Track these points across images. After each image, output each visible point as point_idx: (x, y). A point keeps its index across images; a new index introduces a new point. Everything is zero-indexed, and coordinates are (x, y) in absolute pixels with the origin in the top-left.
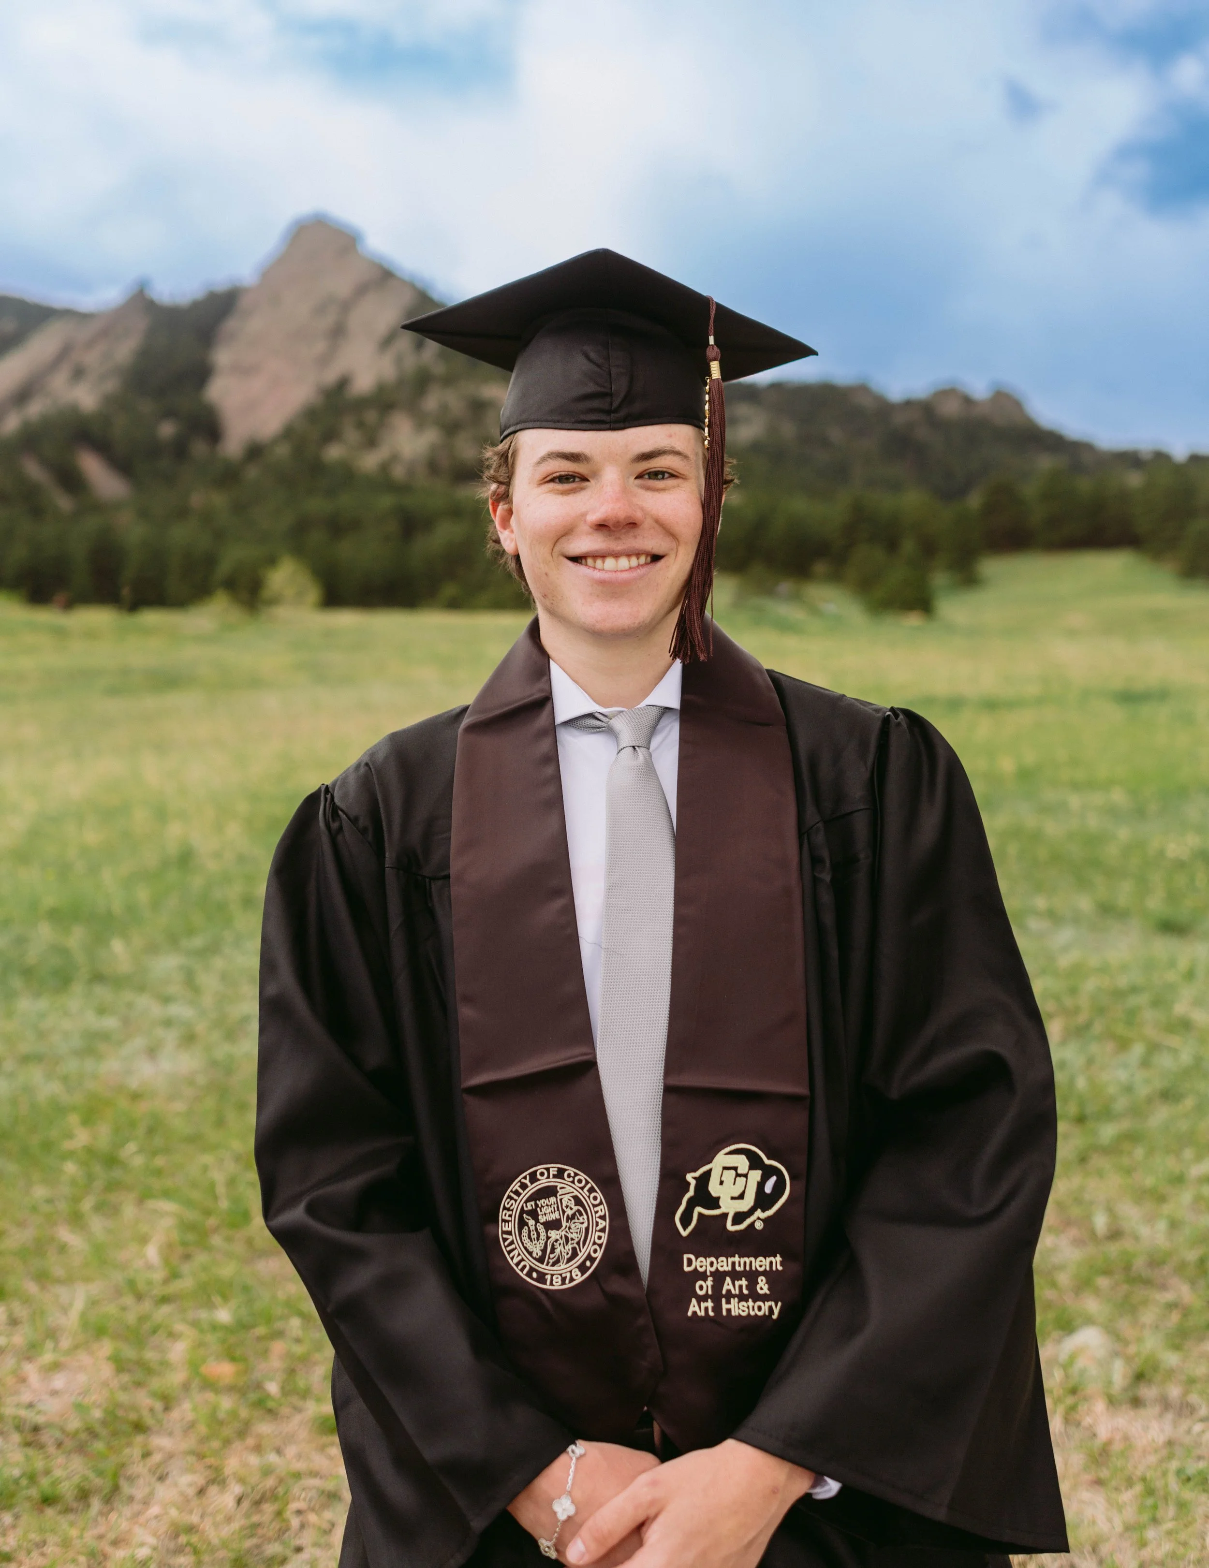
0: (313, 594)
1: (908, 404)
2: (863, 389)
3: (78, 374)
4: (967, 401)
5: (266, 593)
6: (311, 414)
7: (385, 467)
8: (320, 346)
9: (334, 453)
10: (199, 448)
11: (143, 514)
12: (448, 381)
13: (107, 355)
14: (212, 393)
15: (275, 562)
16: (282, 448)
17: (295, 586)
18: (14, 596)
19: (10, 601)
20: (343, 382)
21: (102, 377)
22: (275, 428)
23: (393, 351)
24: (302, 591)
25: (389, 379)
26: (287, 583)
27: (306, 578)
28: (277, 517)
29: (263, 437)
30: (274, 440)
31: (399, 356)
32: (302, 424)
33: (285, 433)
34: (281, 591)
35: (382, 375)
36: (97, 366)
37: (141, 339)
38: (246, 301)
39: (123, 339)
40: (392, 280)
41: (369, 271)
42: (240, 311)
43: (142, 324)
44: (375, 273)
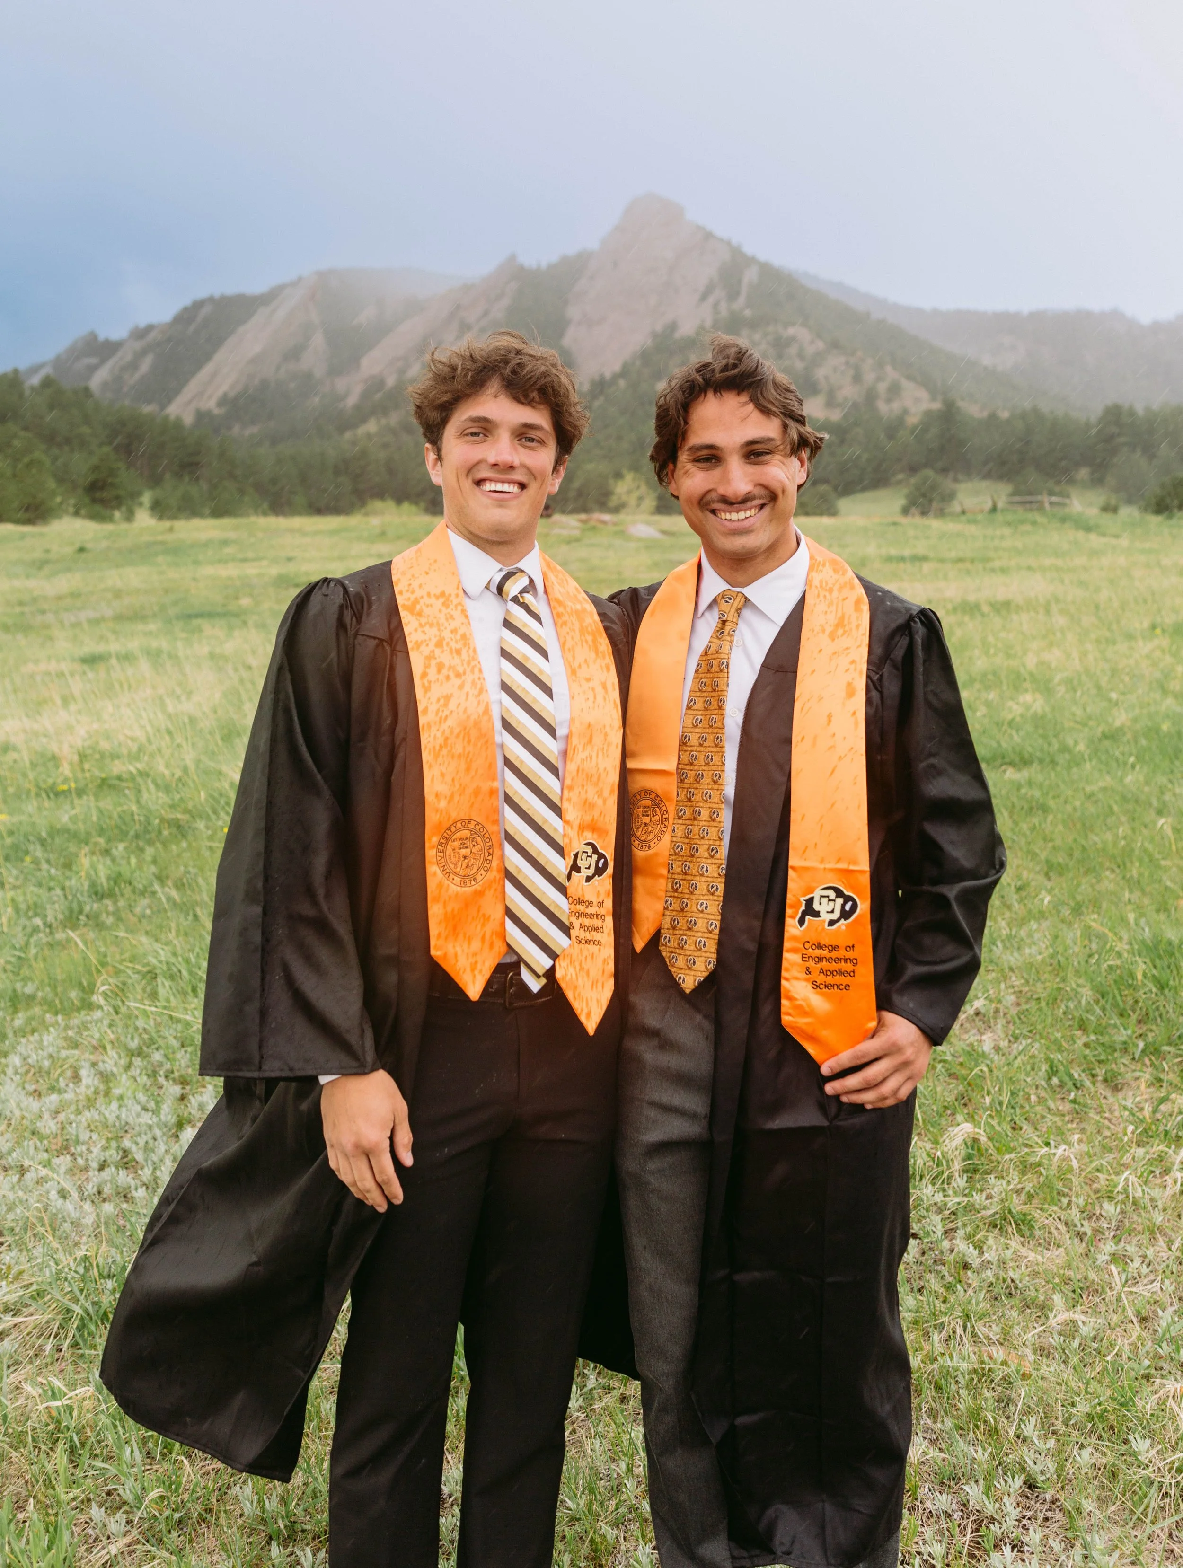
0: (649, 502)
1: (1157, 327)
2: (1116, 315)
3: (465, 327)
5: (613, 501)
6: (645, 356)
8: (653, 301)
13: (486, 313)
14: (567, 341)
15: (619, 476)
16: (622, 383)
17: (636, 494)
18: (416, 503)
19: (414, 508)
20: (673, 327)
21: (483, 330)
22: (617, 367)
23: (711, 300)
24: (640, 499)
25: (708, 323)
26: (629, 492)
27: (644, 488)
28: (619, 438)
29: (608, 375)
30: (616, 377)
31: (716, 305)
32: (638, 363)
33: (624, 373)
34: (624, 498)
35: (702, 320)
36: (478, 320)
37: (512, 298)
38: (594, 265)
39: (498, 298)
40: (712, 241)
41: (694, 234)
42: (588, 274)
43: (513, 285)
44: (699, 236)
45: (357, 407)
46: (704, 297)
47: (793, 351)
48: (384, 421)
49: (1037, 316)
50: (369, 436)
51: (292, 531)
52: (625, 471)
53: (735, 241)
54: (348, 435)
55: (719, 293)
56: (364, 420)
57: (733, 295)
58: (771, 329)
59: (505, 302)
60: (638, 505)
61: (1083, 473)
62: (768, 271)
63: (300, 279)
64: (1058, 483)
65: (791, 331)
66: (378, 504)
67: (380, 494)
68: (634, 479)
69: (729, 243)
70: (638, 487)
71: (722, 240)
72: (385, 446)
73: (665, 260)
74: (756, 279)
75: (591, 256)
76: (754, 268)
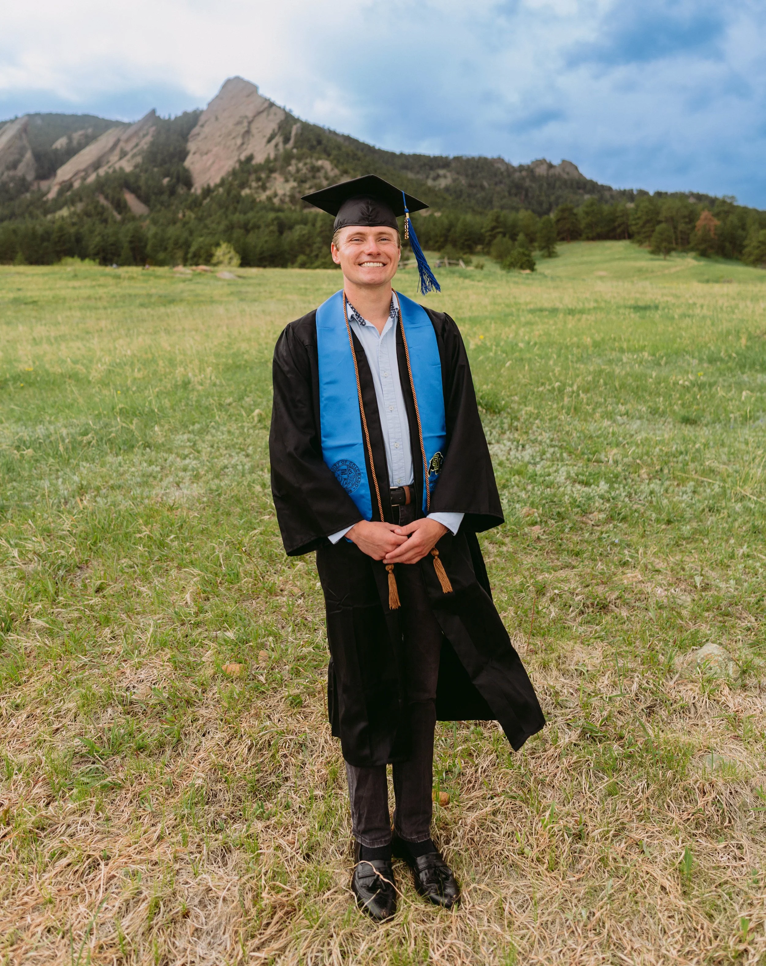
0: (236, 261)
1: (521, 168)
2: (500, 160)
3: (123, 154)
4: (551, 166)
5: (215, 260)
6: (234, 173)
7: (269, 199)
8: (239, 141)
9: (246, 192)
10: (181, 190)
11: (155, 222)
12: (299, 159)
13: (137, 145)
14: (187, 163)
15: (218, 245)
16: (221, 190)
17: (228, 256)
18: (94, 260)
19: (92, 262)
20: (250, 158)
21: (134, 156)
22: (218, 180)
23: (273, 142)
24: (231, 259)
25: (272, 156)
26: (224, 255)
27: (233, 253)
28: (219, 223)
29: (212, 185)
30: (217, 186)
31: (276, 145)
32: (230, 178)
33: (223, 183)
34: (221, 258)
35: (269, 154)
36: (132, 149)
37: (153, 136)
38: (203, 119)
39: (144, 136)
40: (274, 108)
41: (263, 103)
42: (200, 123)
43: (153, 128)
44: (266, 105)
45: (55, 200)
46: (269, 141)
47: (321, 174)
48: (72, 209)
49: (457, 159)
50: (63, 218)
51: (18, 273)
52: (221, 242)
53: (287, 109)
54: (49, 217)
55: (279, 139)
56: (60, 208)
57: (286, 140)
58: (308, 161)
59: (149, 139)
60: (230, 263)
61: (479, 247)
62: (306, 127)
63: (16, 118)
64: (465, 253)
65: (320, 163)
66: (69, 260)
67: (71, 253)
68: (227, 247)
69: (284, 110)
70: (229, 252)
71: (280, 108)
72: (74, 224)
73: (246, 117)
74: (300, 131)
75: (202, 112)
76: (299, 125)
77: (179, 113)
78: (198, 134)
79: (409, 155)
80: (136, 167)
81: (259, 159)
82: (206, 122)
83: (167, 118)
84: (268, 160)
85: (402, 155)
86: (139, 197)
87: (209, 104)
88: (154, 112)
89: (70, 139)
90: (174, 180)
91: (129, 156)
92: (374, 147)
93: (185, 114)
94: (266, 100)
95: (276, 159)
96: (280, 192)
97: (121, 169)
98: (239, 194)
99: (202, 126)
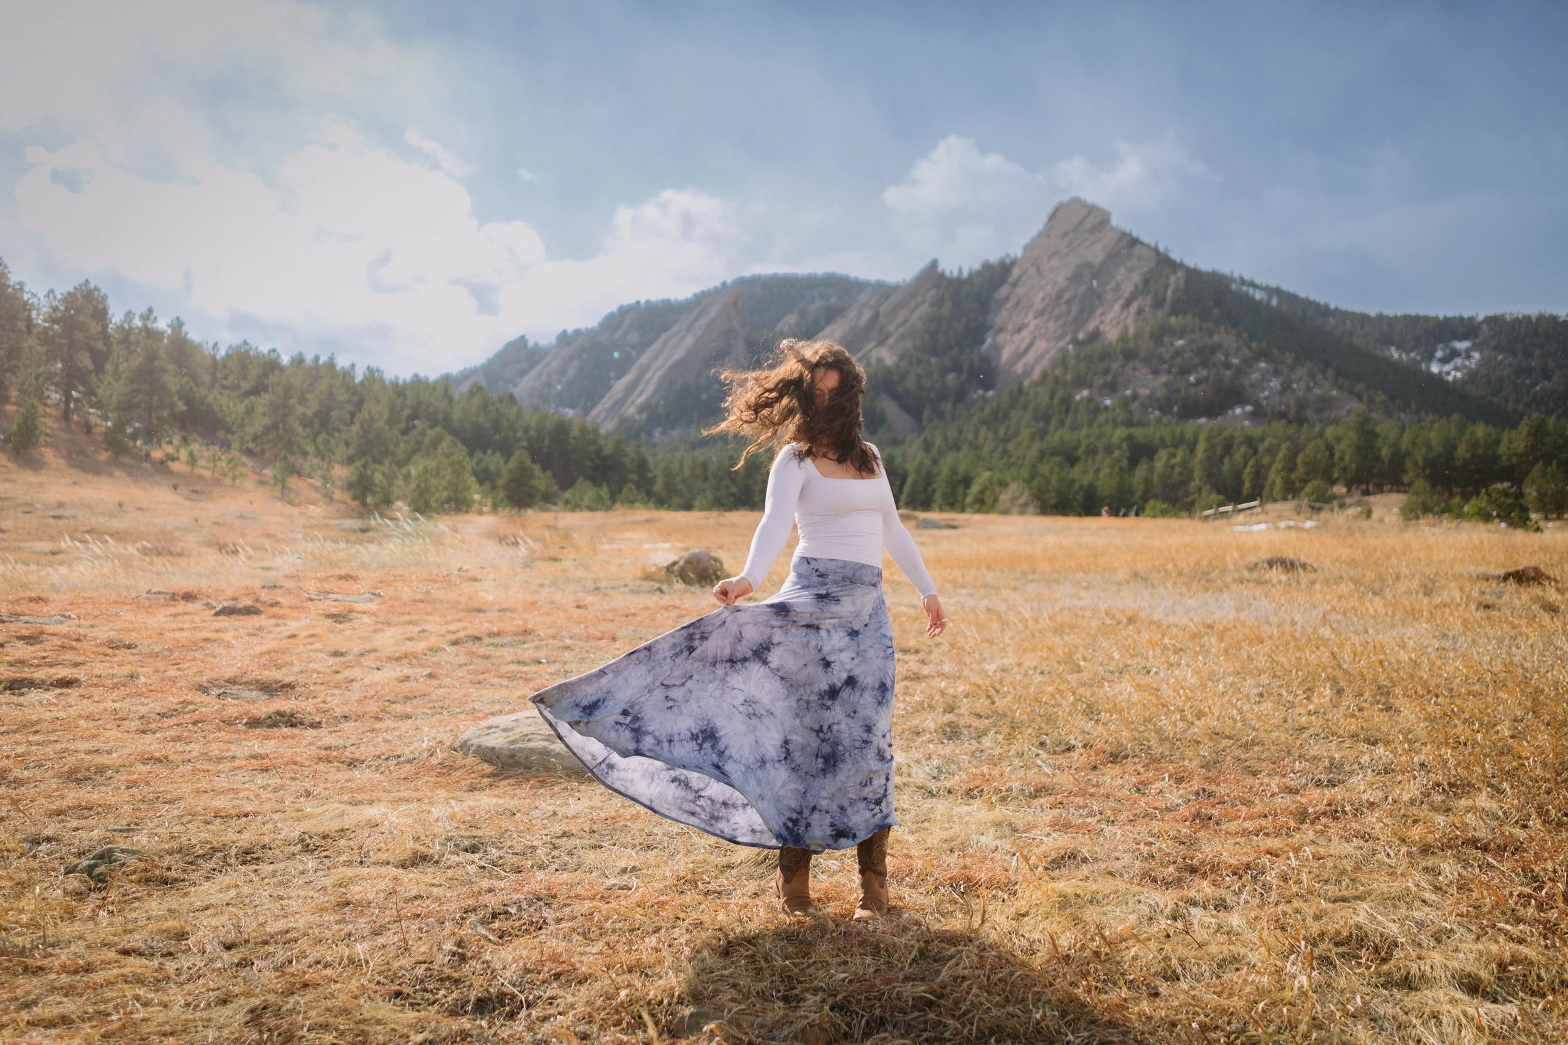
3: (885, 336)
6: (1064, 361)
10: (974, 393)
11: (927, 446)
12: (1180, 333)
13: (906, 321)
14: (986, 347)
16: (1041, 391)
20: (1095, 336)
21: (900, 339)
22: (1037, 375)
23: (1135, 306)
25: (1131, 331)
29: (1027, 383)
30: (1035, 385)
31: (1140, 312)
32: (1058, 371)
33: (1045, 379)
35: (1126, 327)
36: (896, 330)
37: (931, 305)
38: (1016, 272)
39: (917, 306)
40: (1138, 247)
41: (1119, 240)
42: (1011, 280)
43: (933, 292)
44: (1125, 242)
46: (1128, 304)
47: (1218, 359)
55: (1145, 301)
57: (1158, 302)
58: (1199, 336)
59: (924, 309)
62: (1194, 277)
63: (723, 286)
65: (1216, 339)
69: (1156, 250)
71: (1148, 246)
73: (1089, 265)
74: (1182, 284)
75: (1014, 262)
76: (1180, 274)
77: (977, 266)
78: (1007, 298)
79: (1396, 318)
80: (902, 357)
81: (1112, 334)
82: (1020, 278)
83: (955, 274)
84: (1123, 338)
85: (1380, 317)
86: (904, 407)
87: (1027, 248)
88: (934, 264)
89: (803, 315)
90: (964, 377)
91: (891, 341)
92: (1327, 306)
93: (987, 267)
94: (1124, 234)
95: (1138, 335)
96: (1144, 392)
97: (880, 360)
98: (1070, 396)
99: (1015, 285)
